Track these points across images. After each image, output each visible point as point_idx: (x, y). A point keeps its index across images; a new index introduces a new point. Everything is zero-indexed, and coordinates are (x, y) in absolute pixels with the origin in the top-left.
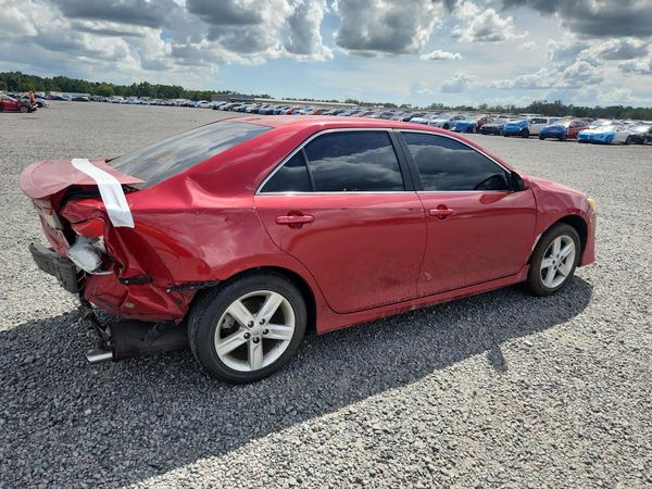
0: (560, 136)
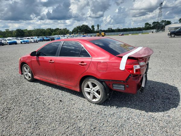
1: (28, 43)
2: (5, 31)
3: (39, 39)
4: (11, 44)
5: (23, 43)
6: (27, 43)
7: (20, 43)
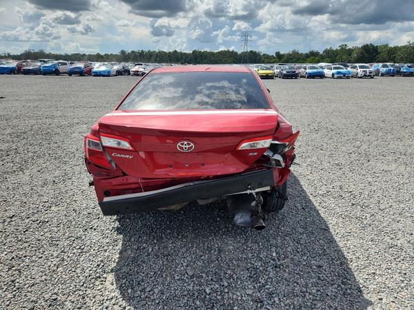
0: (81, 73)
1: (348, 78)
2: (339, 48)
3: (383, 70)
4: (311, 76)
5: (336, 76)
6: (345, 76)
7: (331, 76)
